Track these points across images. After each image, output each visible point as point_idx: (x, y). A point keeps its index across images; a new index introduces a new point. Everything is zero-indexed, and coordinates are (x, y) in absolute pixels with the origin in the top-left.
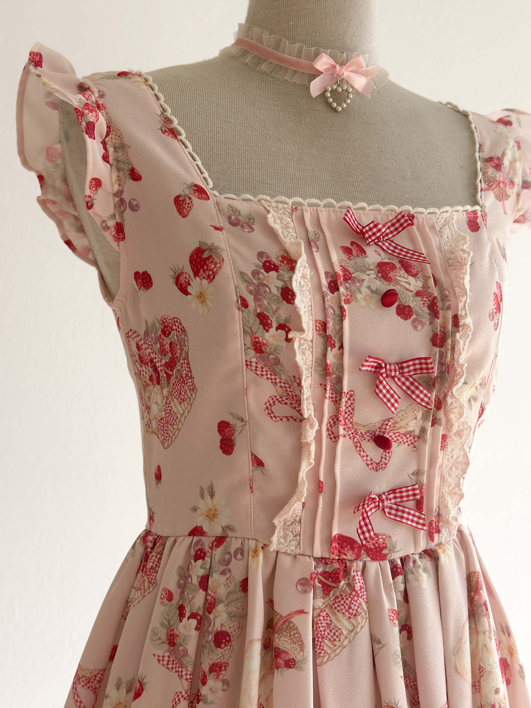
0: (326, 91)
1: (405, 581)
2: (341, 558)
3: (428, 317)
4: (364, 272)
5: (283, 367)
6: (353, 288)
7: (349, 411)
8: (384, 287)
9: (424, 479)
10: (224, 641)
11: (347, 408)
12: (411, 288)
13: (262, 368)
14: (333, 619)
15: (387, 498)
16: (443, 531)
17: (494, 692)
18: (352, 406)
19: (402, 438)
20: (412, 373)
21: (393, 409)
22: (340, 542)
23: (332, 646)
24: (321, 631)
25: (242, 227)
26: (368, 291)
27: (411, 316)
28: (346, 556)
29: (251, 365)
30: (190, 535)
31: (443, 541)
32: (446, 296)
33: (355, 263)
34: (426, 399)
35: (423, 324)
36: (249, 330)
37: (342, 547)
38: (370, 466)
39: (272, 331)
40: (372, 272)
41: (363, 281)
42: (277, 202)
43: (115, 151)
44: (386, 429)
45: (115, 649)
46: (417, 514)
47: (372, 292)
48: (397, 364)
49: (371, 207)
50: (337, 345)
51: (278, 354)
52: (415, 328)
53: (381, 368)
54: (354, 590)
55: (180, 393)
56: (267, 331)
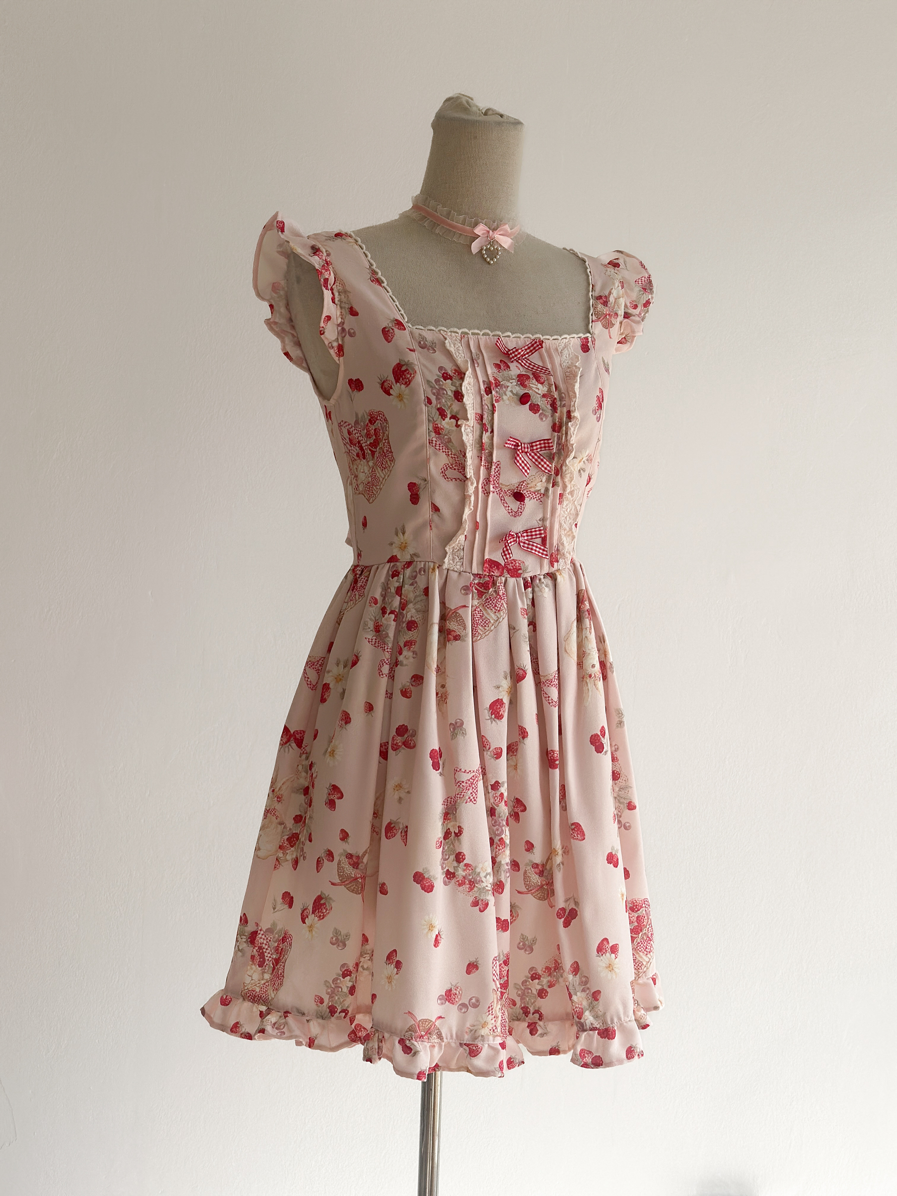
0: (482, 249)
1: (533, 592)
2: (490, 574)
3: (550, 411)
4: (509, 381)
5: (453, 444)
6: (501, 392)
7: (497, 475)
8: (522, 391)
9: (548, 524)
10: (413, 627)
11: (495, 473)
12: (540, 392)
13: (440, 444)
14: (484, 613)
15: (522, 535)
16: (561, 561)
17: (591, 667)
18: (499, 472)
19: (532, 495)
20: (539, 450)
21: (526, 474)
22: (490, 564)
23: (484, 630)
24: (476, 620)
25: (428, 349)
26: (511, 394)
27: (539, 411)
28: (494, 573)
29: (432, 443)
30: (388, 562)
31: (561, 568)
32: (563, 398)
33: (503, 375)
34: (548, 468)
35: (546, 417)
36: (431, 419)
37: (492, 568)
38: (511, 514)
39: (447, 420)
40: (514, 381)
41: (508, 387)
42: (451, 332)
43: (339, 295)
44: (521, 488)
45: (331, 644)
46: (542, 548)
47: (514, 394)
48: (529, 444)
49: (514, 336)
50: (490, 430)
51: (450, 435)
52: (542, 419)
53: (519, 446)
54: (499, 595)
55: (382, 463)
56: (444, 420)
